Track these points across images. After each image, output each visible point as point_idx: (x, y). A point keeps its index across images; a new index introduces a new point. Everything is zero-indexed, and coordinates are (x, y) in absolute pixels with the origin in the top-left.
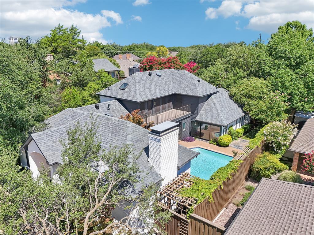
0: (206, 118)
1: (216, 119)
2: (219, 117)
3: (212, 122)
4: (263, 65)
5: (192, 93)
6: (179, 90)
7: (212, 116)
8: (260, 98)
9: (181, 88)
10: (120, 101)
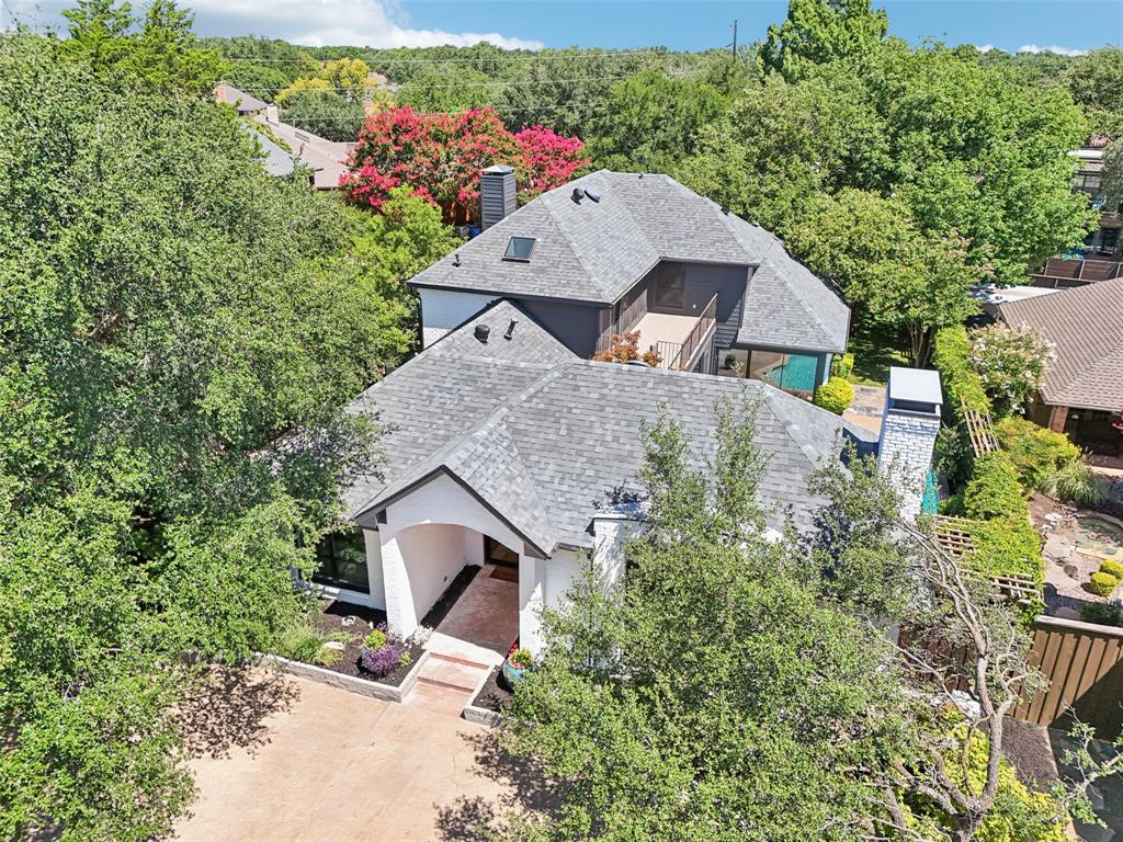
0: (771, 333)
1: (806, 333)
2: (812, 327)
3: (798, 345)
4: (864, 147)
5: (725, 254)
6: (671, 247)
7: (789, 325)
8: (891, 254)
9: (675, 239)
10: (518, 301)
